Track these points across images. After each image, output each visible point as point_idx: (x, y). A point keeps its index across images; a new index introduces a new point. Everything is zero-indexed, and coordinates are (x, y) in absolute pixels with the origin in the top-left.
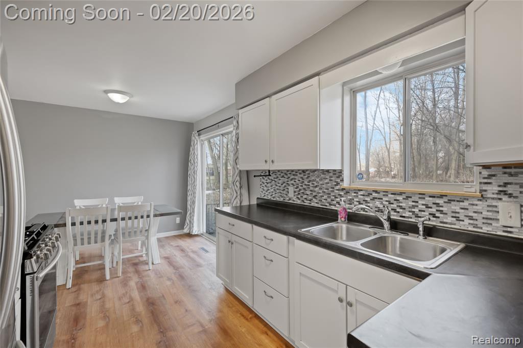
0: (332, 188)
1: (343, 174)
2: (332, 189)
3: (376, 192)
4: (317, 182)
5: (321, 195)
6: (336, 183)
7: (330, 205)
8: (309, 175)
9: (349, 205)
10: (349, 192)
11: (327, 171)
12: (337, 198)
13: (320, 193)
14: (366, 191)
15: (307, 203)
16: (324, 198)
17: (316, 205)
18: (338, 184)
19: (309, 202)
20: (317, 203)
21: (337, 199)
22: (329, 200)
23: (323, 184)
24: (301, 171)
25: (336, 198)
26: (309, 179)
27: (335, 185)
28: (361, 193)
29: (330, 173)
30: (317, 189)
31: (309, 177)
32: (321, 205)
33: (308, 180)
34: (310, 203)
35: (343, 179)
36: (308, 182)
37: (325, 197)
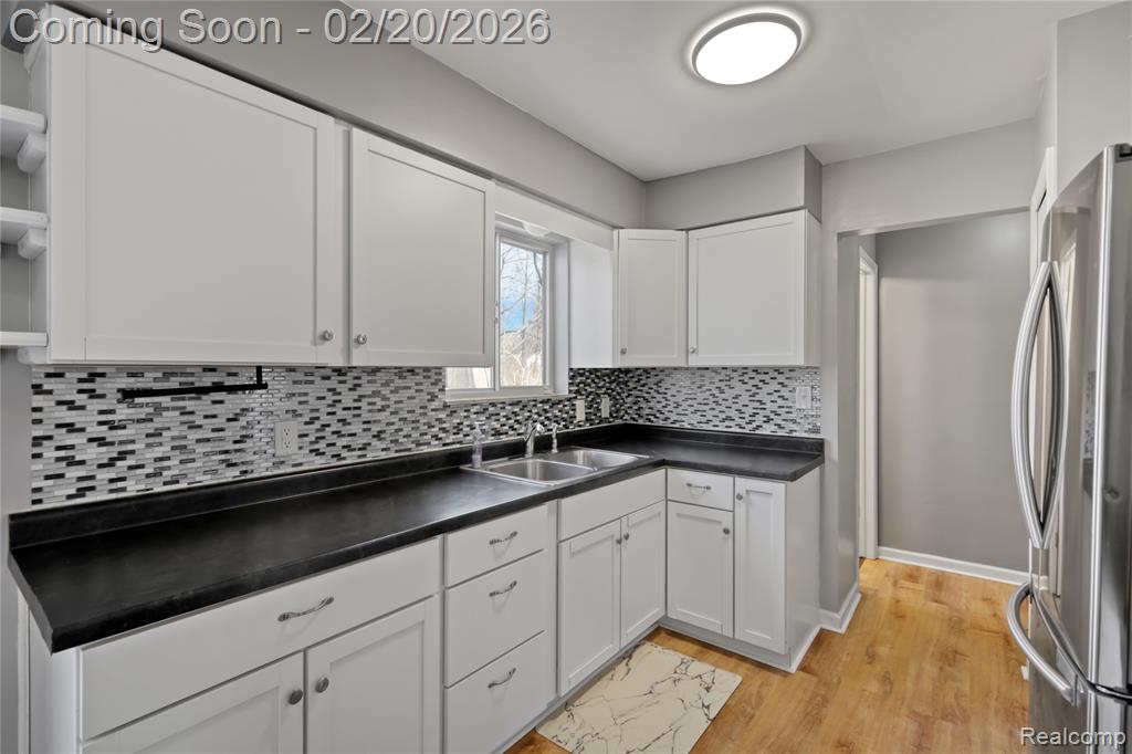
0: (421, 408)
1: (445, 377)
2: (422, 411)
3: (493, 405)
4: (384, 398)
5: (396, 427)
6: (429, 397)
7: (419, 444)
8: (356, 382)
9: (454, 437)
10: (455, 412)
11: (408, 371)
12: (433, 427)
13: (393, 424)
14: (481, 405)
15: (351, 458)
16: (404, 433)
17: (384, 455)
18: (433, 398)
19: (360, 453)
20: (383, 450)
21: (433, 430)
22: (416, 435)
23: (401, 402)
24: (329, 372)
25: (431, 427)
26: (360, 391)
27: (429, 400)
28: (474, 409)
29: (417, 374)
30: (382, 416)
31: (359, 385)
32: (396, 451)
33: (355, 395)
34: (365, 456)
35: (444, 387)
36: (355, 401)
37: (407, 429)
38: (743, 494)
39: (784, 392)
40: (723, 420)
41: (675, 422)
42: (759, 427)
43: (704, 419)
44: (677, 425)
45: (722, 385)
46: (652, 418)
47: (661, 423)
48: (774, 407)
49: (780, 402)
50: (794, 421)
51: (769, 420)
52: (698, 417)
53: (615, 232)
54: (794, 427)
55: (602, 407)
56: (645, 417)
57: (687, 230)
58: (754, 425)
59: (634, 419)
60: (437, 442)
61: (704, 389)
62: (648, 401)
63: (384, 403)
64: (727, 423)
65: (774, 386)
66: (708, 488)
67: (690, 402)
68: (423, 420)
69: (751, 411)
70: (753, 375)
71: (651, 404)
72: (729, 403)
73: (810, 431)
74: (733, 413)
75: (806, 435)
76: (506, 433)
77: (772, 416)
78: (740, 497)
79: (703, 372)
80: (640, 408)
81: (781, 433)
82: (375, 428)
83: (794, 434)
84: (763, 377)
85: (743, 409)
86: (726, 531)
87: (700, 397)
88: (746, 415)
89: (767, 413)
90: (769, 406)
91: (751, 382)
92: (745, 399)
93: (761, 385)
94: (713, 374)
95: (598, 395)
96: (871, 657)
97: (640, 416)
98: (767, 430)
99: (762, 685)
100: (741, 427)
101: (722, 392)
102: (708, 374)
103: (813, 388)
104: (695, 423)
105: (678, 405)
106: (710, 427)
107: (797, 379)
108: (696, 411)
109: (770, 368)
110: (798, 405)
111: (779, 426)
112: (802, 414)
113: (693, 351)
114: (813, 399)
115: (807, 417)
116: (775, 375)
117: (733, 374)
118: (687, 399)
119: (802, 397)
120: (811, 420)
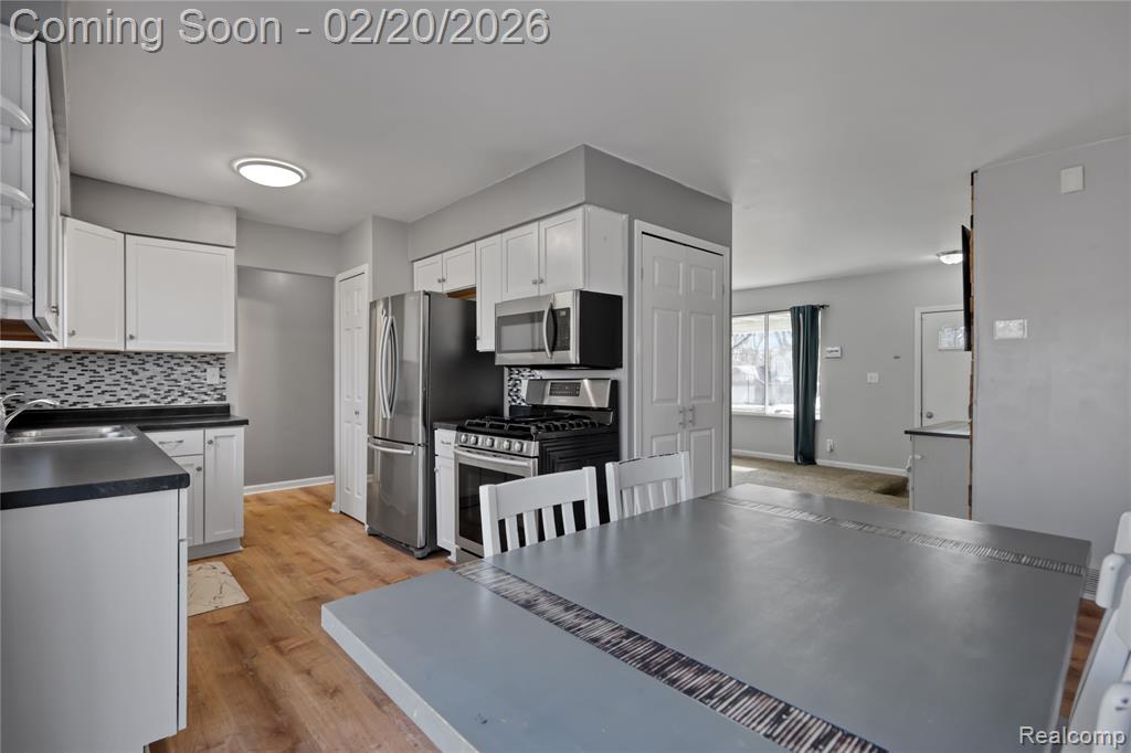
38: (212, 439)
39: (197, 373)
40: (137, 398)
41: (75, 404)
42: (173, 401)
43: (115, 399)
44: (79, 407)
45: (135, 368)
48: (187, 383)
49: (193, 380)
50: (206, 394)
51: (183, 394)
52: (107, 397)
54: (206, 398)
58: (169, 399)
61: (113, 372)
64: (141, 400)
65: (187, 368)
66: (181, 442)
67: (95, 384)
69: (167, 388)
70: (169, 359)
72: (144, 383)
73: (218, 399)
74: (148, 391)
75: (216, 403)
77: (186, 391)
79: (112, 356)
81: (194, 403)
83: (206, 403)
84: (177, 361)
85: (159, 387)
86: (199, 469)
87: (109, 380)
88: (162, 392)
89: (180, 389)
90: (183, 383)
91: (166, 365)
92: (160, 379)
93: (175, 367)
94: (125, 359)
98: (182, 402)
100: (155, 401)
101: (135, 373)
102: (118, 359)
103: (221, 369)
104: (103, 403)
105: (79, 388)
106: (122, 405)
107: (208, 363)
108: (103, 392)
109: (184, 353)
110: (208, 382)
111: (193, 398)
112: (212, 388)
113: (132, 337)
114: (221, 377)
115: (215, 390)
116: (189, 360)
117: (146, 359)
118: (91, 382)
119: (212, 376)
120: (218, 392)
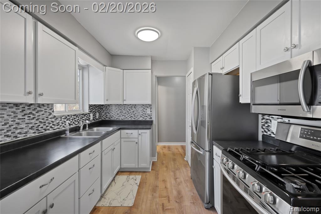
0: (46, 118)
1: (54, 107)
2: (47, 119)
3: (68, 116)
4: (33, 115)
5: (38, 125)
6: (49, 114)
7: (45, 130)
8: (23, 109)
9: (57, 127)
10: (57, 118)
11: (42, 105)
12: (50, 124)
13: (37, 124)
14: (65, 116)
15: (21, 137)
16: (41, 126)
17: (34, 135)
18: (50, 114)
19: (25, 135)
20: (33, 133)
21: (50, 125)
22: (45, 127)
23: (39, 116)
25: (49, 124)
26: (25, 112)
27: (49, 115)
28: (63, 118)
29: (45, 106)
30: (33, 121)
31: (24, 110)
32: (38, 133)
33: (23, 114)
34: (27, 136)
35: (54, 110)
36: (23, 116)
37: (42, 125)
38: (140, 133)
39: (145, 110)
40: (130, 117)
41: (117, 119)
43: (125, 117)
44: (118, 119)
45: (130, 109)
46: (111, 118)
47: (113, 119)
48: (142, 113)
49: (144, 112)
50: (147, 117)
51: (141, 116)
52: (124, 117)
53: (105, 67)
54: (147, 118)
55: (97, 116)
56: (108, 118)
57: (123, 70)
58: (138, 118)
59: (105, 118)
60: (52, 129)
61: (125, 110)
62: (109, 113)
63: (33, 116)
64: (131, 118)
65: (142, 109)
66: (132, 133)
67: (121, 113)
68: (47, 122)
70: (138, 106)
71: (110, 114)
72: (132, 113)
73: (150, 118)
74: (132, 115)
75: (149, 119)
76: (72, 125)
77: (142, 116)
78: (140, 134)
79: (125, 105)
80: (107, 115)
81: (144, 119)
82: (30, 126)
83: (147, 119)
85: (135, 114)
86: (137, 143)
87: (124, 112)
88: (136, 116)
89: (141, 115)
91: (137, 108)
92: (135, 112)
93: (139, 108)
94: (128, 106)
95: (96, 112)
96: (163, 164)
97: (107, 118)
98: (141, 119)
99: (146, 175)
100: (134, 119)
101: (130, 110)
102: (126, 106)
103: (151, 109)
104: (123, 118)
105: (118, 114)
106: (127, 119)
107: (147, 107)
108: (123, 115)
109: (141, 104)
110: (147, 113)
111: (143, 118)
112: (148, 115)
113: (125, 100)
114: (151, 111)
115: (149, 115)
116: (142, 106)
117: (133, 106)
118: (120, 112)
119: (148, 111)
120: (150, 116)
